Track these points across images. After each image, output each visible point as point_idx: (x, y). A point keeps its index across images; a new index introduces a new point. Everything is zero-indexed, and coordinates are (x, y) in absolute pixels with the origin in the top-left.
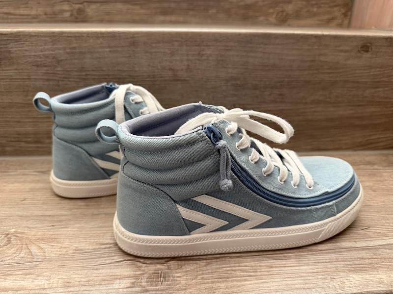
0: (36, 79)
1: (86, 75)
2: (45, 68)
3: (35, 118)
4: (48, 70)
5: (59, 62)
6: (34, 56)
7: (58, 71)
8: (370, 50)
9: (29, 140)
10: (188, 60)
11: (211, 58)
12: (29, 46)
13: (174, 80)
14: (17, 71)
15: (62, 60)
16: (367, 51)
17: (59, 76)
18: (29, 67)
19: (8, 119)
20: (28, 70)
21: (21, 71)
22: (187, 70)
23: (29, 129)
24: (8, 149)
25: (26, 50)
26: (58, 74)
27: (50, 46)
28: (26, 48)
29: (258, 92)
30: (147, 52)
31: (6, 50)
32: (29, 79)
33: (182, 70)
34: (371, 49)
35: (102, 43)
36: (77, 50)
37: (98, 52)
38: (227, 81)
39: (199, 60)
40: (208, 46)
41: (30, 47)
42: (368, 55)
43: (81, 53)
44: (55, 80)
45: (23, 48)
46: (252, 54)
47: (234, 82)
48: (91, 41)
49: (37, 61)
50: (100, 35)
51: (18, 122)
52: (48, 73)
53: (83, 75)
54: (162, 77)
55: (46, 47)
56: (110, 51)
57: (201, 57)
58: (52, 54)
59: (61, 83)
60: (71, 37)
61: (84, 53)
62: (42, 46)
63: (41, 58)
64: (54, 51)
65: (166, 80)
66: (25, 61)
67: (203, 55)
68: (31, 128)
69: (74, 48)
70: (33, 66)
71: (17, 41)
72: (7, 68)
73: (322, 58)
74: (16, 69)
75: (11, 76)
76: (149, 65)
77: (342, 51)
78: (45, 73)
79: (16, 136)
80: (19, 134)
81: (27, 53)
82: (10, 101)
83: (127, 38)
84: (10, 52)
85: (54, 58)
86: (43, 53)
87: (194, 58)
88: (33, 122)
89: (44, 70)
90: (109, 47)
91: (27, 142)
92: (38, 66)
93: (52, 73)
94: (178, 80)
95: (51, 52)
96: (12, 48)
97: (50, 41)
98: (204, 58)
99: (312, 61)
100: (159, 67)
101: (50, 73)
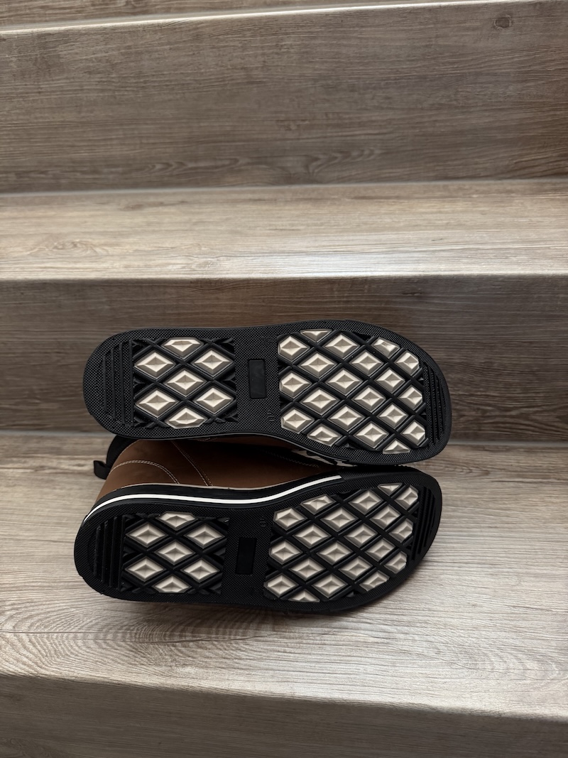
0: (88, 89)
1: (145, 82)
2: (99, 75)
3: (90, 140)
4: (102, 78)
5: (113, 66)
6: (86, 59)
7: (113, 78)
8: (510, 24)
9: (85, 169)
10: (263, 54)
11: (292, 50)
12: (80, 47)
13: (249, 83)
14: (68, 81)
15: (116, 64)
16: (507, 27)
17: (113, 84)
18: (81, 75)
19: (61, 143)
20: (79, 78)
21: (72, 80)
22: (262, 67)
23: (84, 154)
24: (63, 181)
25: (77, 54)
26: (113, 82)
27: (102, 47)
28: (76, 51)
29: (356, 95)
30: (214, 47)
31: (55, 54)
32: (81, 90)
33: (257, 68)
34: (512, 22)
35: (160, 38)
36: (134, 50)
37: (157, 51)
38: (315, 81)
39: (277, 54)
40: (287, 34)
41: (81, 49)
42: (508, 32)
43: (137, 53)
44: (110, 90)
45: (73, 51)
46: (345, 42)
47: (324, 82)
48: (148, 36)
49: (89, 67)
50: (157, 28)
51: (73, 146)
52: (101, 81)
53: (141, 82)
54: (233, 80)
55: (98, 48)
56: (171, 49)
57: (280, 49)
58: (105, 57)
59: (117, 93)
60: (125, 32)
61: (141, 53)
62: (93, 47)
63: (93, 62)
64: (107, 52)
65: (238, 84)
66: (76, 67)
67: (282, 46)
68: (86, 154)
69: (129, 47)
70: (85, 72)
71: (66, 42)
72: (57, 78)
73: (441, 42)
74: (67, 78)
75: (62, 87)
76: (217, 65)
77: (468, 29)
78: (99, 82)
79: (71, 164)
80: (74, 162)
81: (78, 57)
82: (62, 119)
83: (189, 31)
84: (59, 56)
85: (107, 61)
86: (96, 55)
87: (272, 51)
88: (88, 146)
89: (97, 78)
90: (169, 43)
91: (83, 173)
92: (90, 73)
93: (106, 82)
94: (252, 83)
95: (104, 54)
96: (62, 51)
97: (102, 39)
98: (283, 50)
99: (427, 46)
100: (229, 67)
101: (104, 82)
